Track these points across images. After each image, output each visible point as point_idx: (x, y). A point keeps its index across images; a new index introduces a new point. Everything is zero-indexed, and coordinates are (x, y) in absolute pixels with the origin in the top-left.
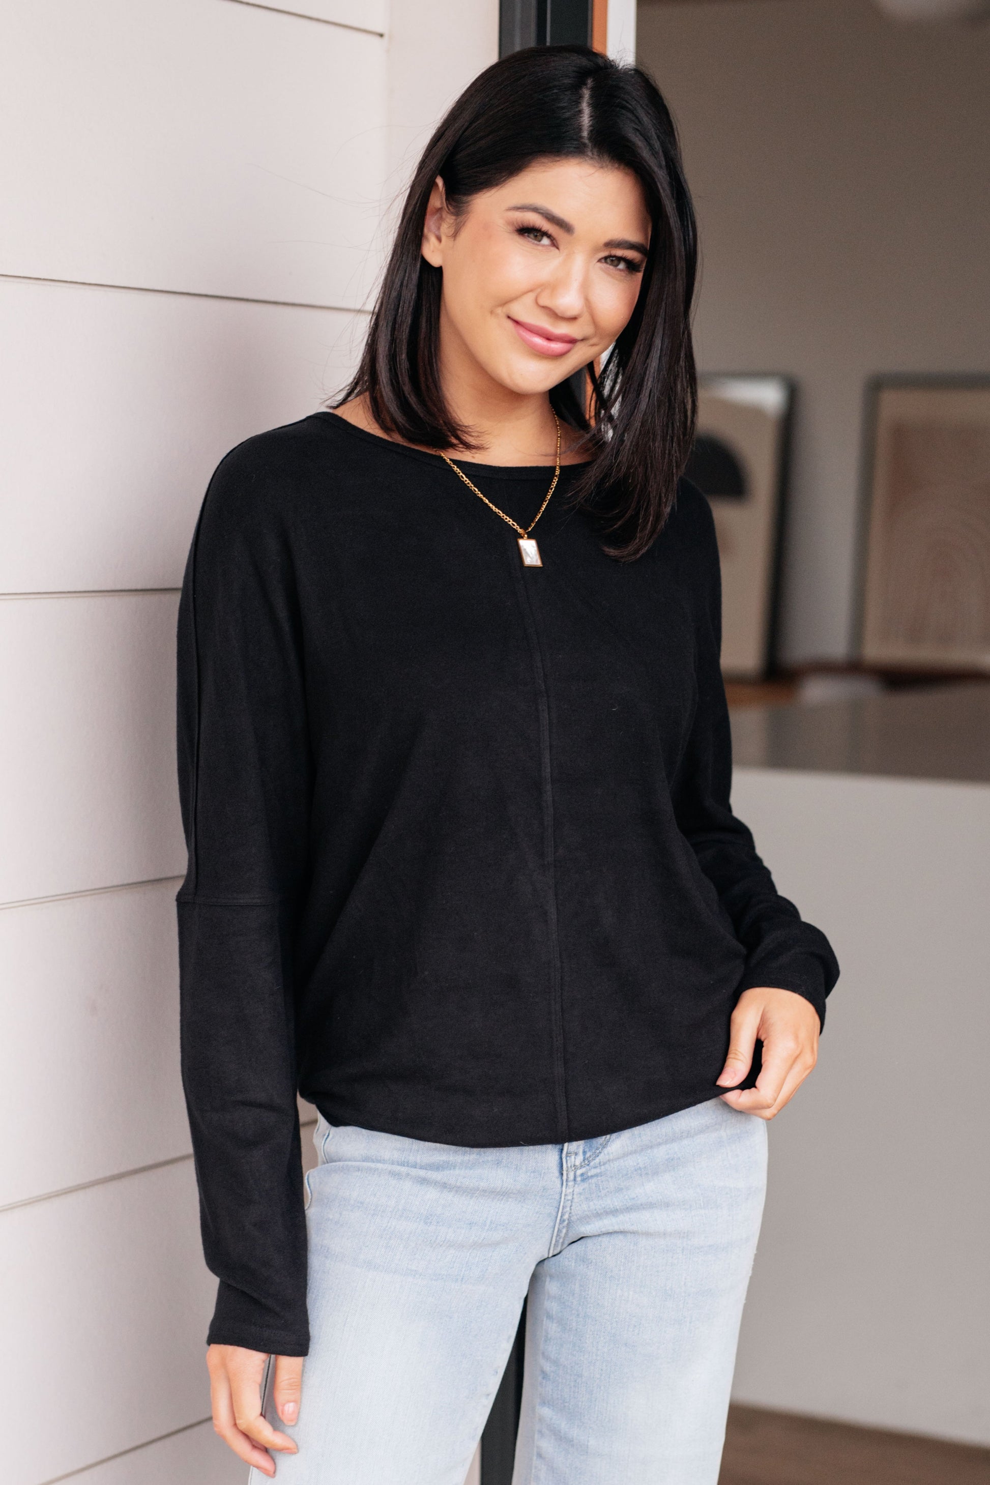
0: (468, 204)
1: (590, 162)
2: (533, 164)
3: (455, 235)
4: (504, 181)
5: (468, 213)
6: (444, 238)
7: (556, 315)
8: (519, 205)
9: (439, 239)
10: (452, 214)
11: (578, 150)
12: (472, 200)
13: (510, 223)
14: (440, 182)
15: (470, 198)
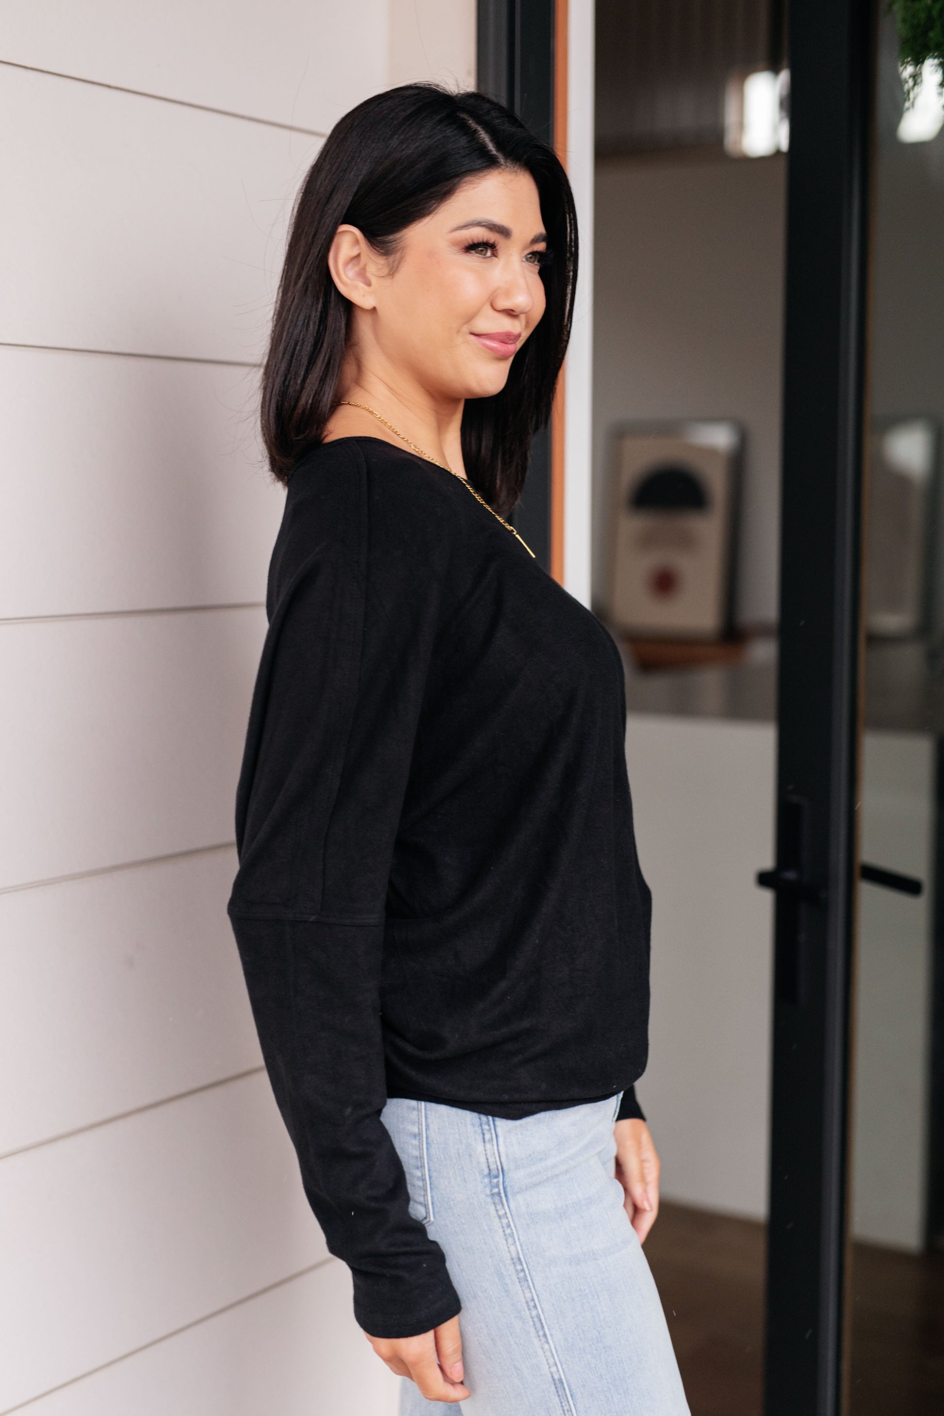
0: (398, 241)
1: (506, 170)
3: (392, 273)
6: (374, 280)
8: (462, 224)
12: (403, 236)
13: (455, 243)
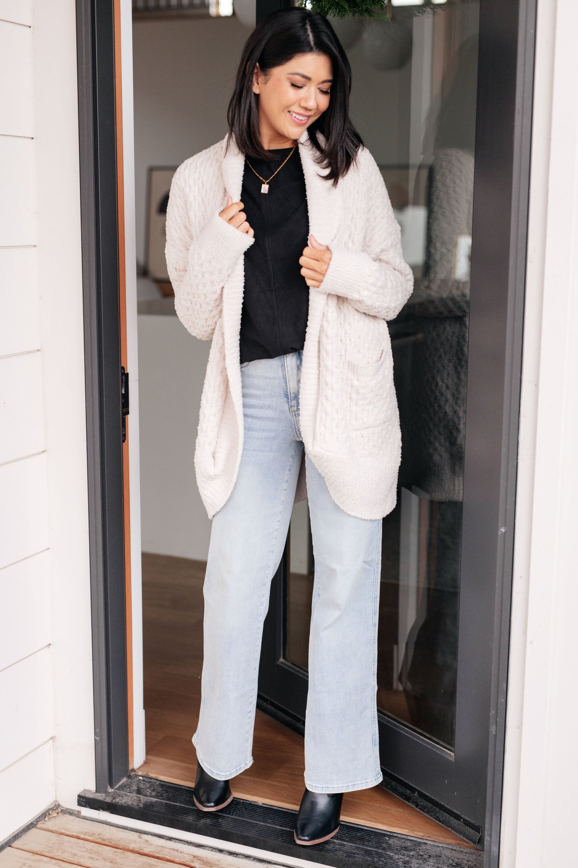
0: (270, 72)
1: (316, 53)
2: (295, 57)
3: (266, 83)
4: (285, 63)
5: (271, 75)
7: (306, 109)
9: (258, 84)
10: (264, 75)
11: (311, 50)
14: (257, 64)
15: (270, 70)
